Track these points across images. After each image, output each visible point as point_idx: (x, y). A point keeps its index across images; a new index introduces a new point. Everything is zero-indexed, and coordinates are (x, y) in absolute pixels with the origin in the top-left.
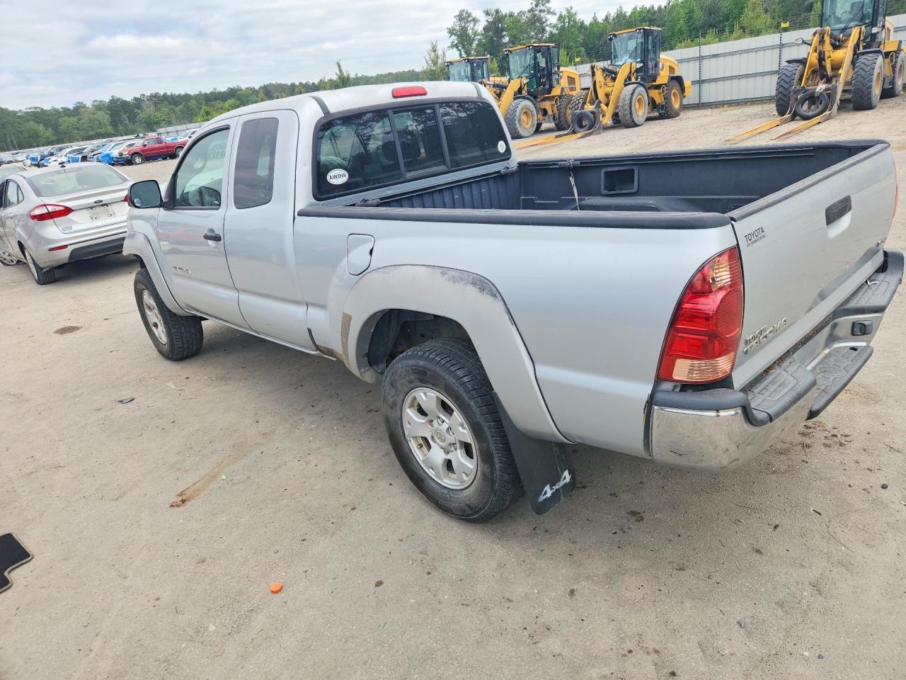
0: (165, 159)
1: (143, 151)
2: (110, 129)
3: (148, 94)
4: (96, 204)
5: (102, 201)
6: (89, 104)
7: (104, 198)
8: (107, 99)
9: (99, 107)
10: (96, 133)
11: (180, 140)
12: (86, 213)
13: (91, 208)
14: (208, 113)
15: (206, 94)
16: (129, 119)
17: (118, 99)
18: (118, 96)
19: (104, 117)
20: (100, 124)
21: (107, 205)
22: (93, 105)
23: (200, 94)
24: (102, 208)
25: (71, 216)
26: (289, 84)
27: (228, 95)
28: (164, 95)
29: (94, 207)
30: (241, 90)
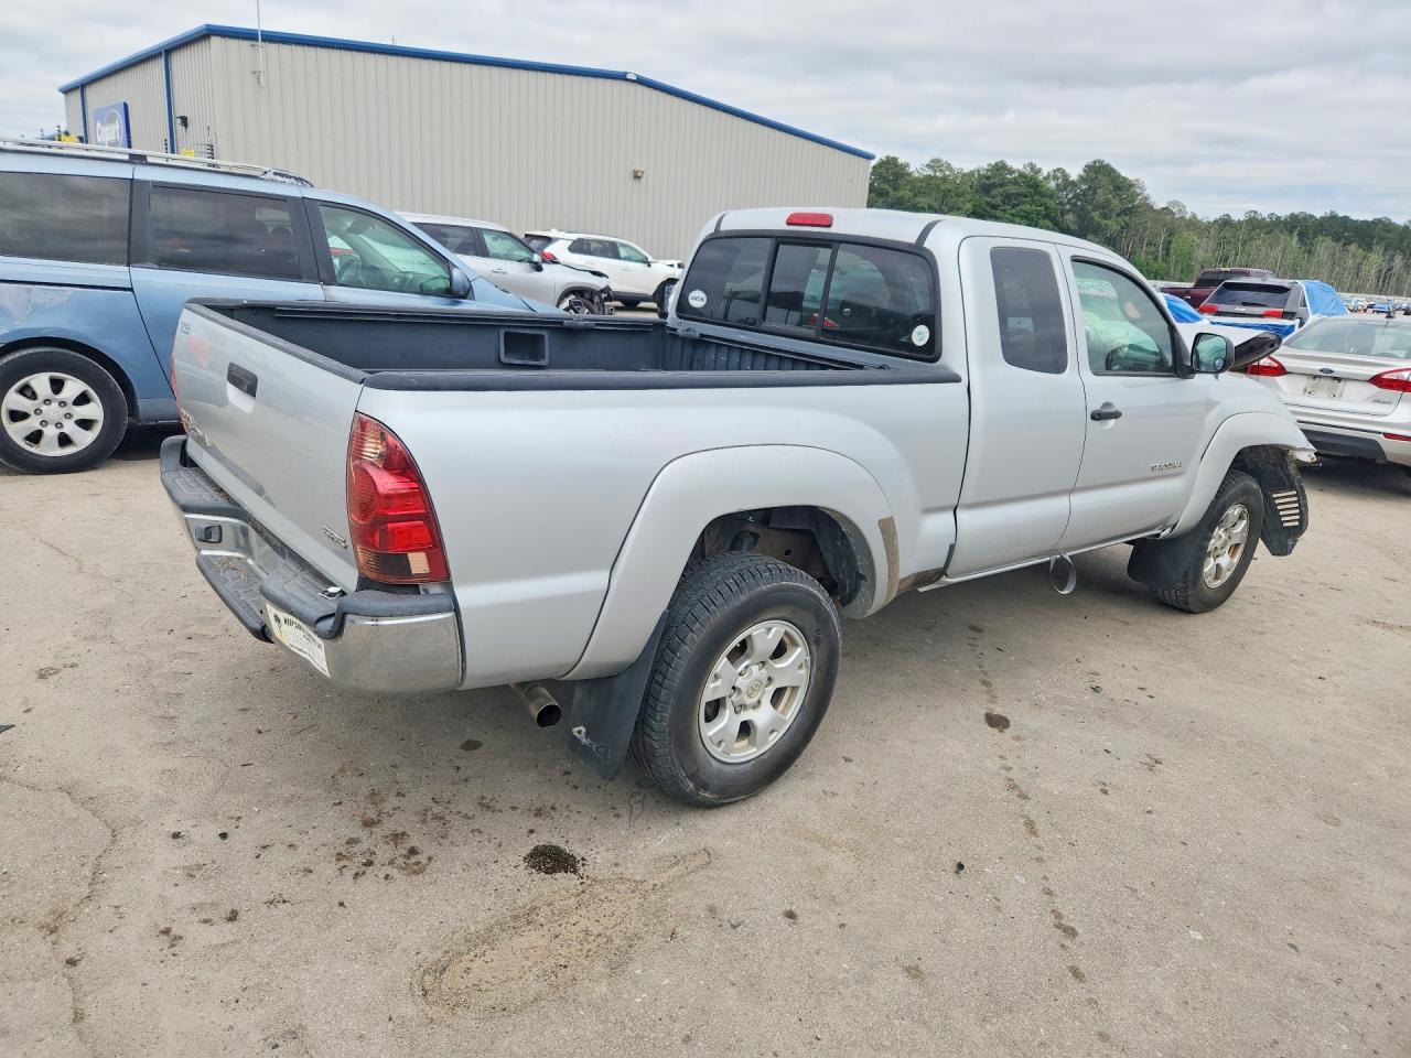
4: (1322, 374)
5: (1331, 372)
7: (1338, 369)
12: (1303, 382)
13: (1315, 377)
21: (1339, 379)
24: (1329, 382)
25: (1280, 380)
29: (1320, 377)
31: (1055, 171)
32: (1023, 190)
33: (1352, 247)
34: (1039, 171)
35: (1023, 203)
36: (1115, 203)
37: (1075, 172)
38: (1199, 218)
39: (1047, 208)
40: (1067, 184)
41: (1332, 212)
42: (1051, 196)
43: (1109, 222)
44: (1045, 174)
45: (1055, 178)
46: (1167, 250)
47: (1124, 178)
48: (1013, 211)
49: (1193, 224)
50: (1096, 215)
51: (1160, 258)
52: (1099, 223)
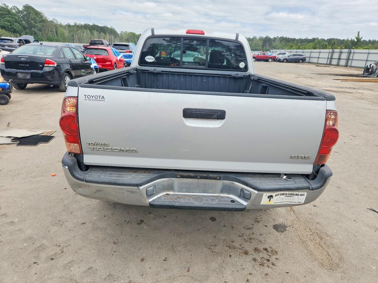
0: (264, 61)
1: (257, 57)
2: (261, 48)
3: (280, 36)
6: (258, 38)
8: (264, 37)
9: (261, 39)
10: (256, 49)
11: (273, 55)
14: (291, 47)
15: (302, 39)
16: (269, 45)
17: (268, 37)
18: (269, 36)
19: (261, 43)
20: (258, 45)
22: (259, 38)
23: (300, 39)
26: (342, 39)
27: (312, 41)
28: (286, 37)
30: (318, 39)
31: (13, 7)
32: (4, 12)
33: (101, 33)
34: (8, 6)
35: (7, 17)
36: (37, 18)
37: (21, 8)
38: (62, 24)
39: (15, 19)
40: (19, 12)
41: (94, 24)
42: (15, 15)
43: (38, 24)
44: (10, 8)
45: (14, 9)
46: (57, 33)
47: (37, 11)
48: (3, 20)
49: (61, 26)
50: (32, 22)
51: (56, 36)
52: (35, 25)
